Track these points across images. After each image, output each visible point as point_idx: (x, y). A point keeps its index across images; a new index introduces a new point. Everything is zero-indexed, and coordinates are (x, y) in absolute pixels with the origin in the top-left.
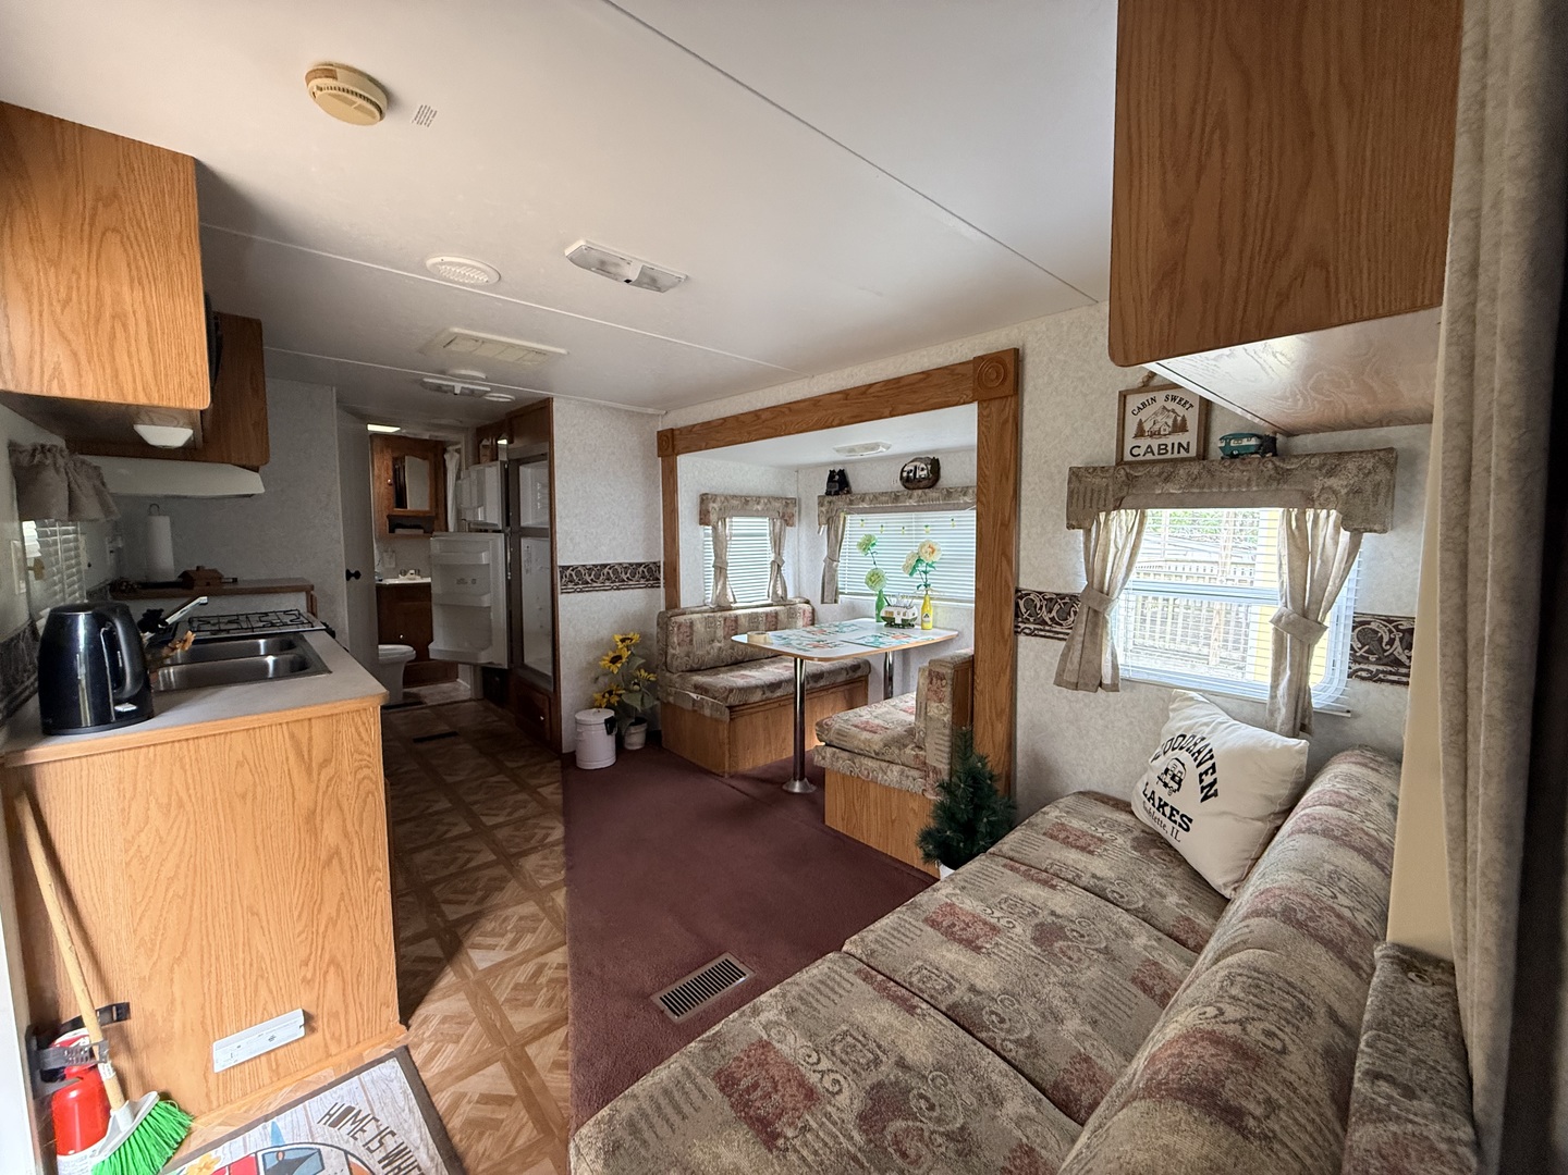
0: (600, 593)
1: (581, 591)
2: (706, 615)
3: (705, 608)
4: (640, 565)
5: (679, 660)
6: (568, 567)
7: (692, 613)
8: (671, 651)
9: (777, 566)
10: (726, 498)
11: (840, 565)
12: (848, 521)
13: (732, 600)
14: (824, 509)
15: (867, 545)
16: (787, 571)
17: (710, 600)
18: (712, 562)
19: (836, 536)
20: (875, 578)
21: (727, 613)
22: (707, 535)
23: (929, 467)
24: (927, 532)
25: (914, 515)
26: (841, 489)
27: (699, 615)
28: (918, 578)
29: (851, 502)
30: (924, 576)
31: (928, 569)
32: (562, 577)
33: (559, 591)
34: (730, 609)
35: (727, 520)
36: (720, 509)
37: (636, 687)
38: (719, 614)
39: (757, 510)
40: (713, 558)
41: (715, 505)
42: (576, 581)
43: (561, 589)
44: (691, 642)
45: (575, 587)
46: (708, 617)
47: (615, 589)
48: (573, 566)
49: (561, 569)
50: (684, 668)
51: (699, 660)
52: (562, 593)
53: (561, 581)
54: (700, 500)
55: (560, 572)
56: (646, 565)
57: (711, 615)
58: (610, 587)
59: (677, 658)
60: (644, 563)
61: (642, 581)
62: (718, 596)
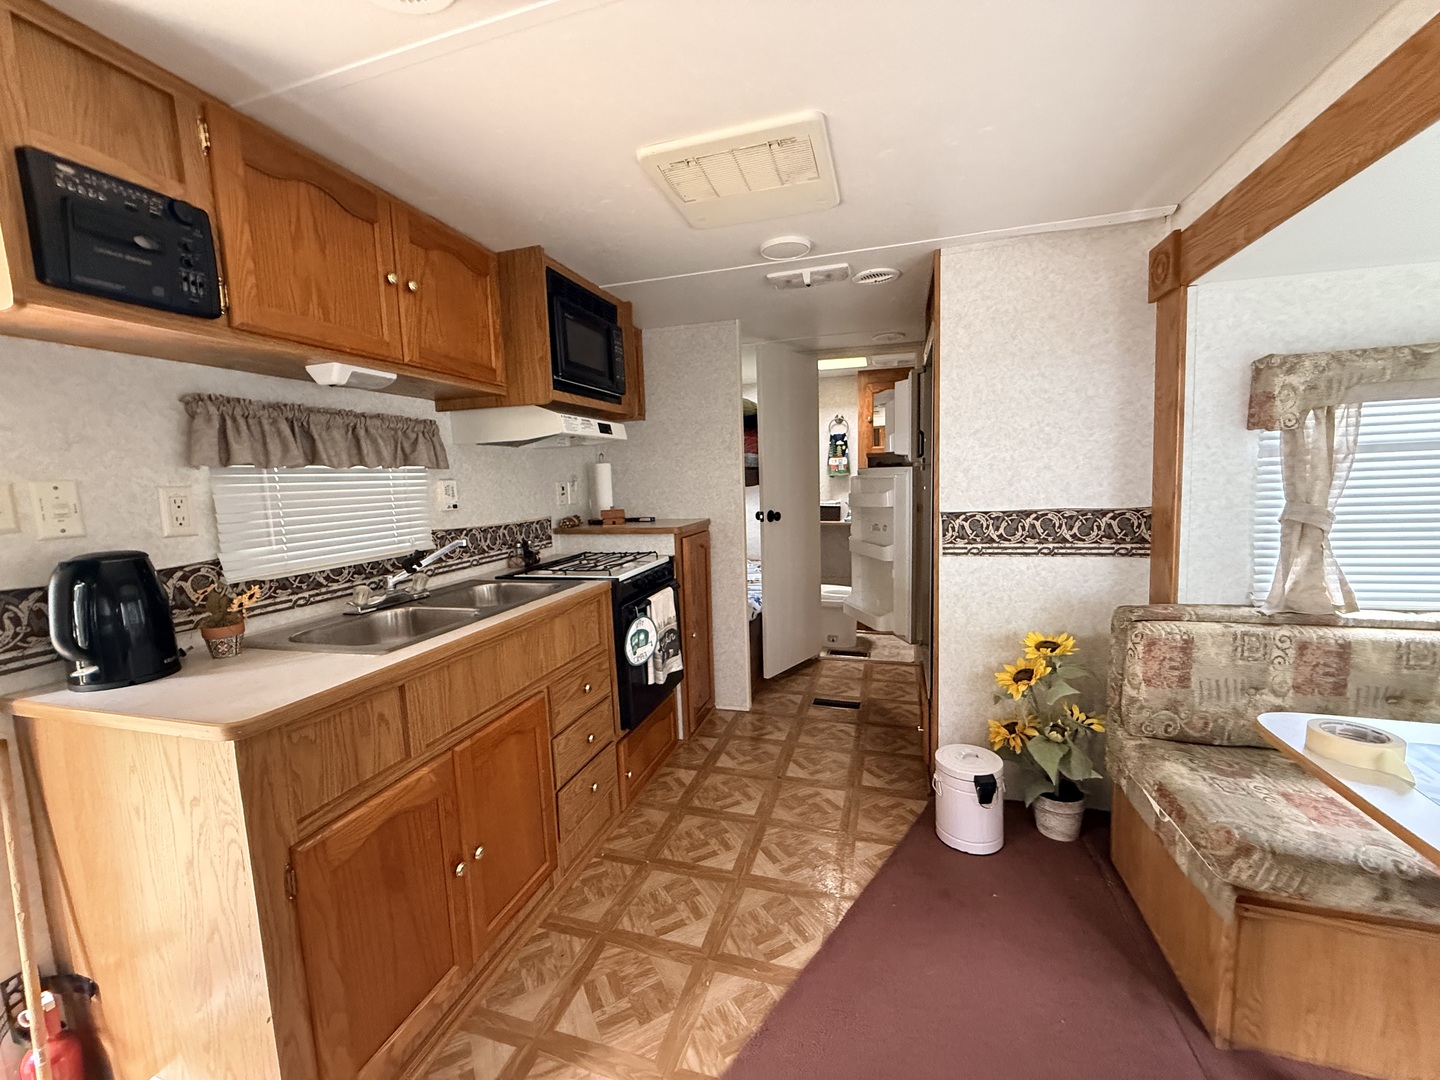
0: (1016, 559)
1: (980, 553)
2: (1240, 628)
3: (1245, 611)
4: (1104, 513)
5: (1145, 714)
6: (957, 515)
7: (1200, 619)
8: (1128, 690)
13: (1338, 599)
17: (1265, 596)
18: (1280, 511)
21: (1312, 633)
22: (1269, 451)
27: (1218, 628)
32: (945, 531)
33: (941, 551)
34: (1329, 622)
35: (1338, 413)
37: (1054, 735)
38: (1285, 631)
40: (1283, 502)
42: (972, 537)
43: (944, 548)
44: (1184, 681)
45: (969, 546)
46: (1245, 634)
47: (1045, 554)
48: (965, 513)
49: (945, 518)
50: (1160, 732)
51: (1206, 724)
52: (944, 554)
53: (944, 535)
54: (1249, 374)
55: (943, 521)
56: (1117, 515)
57: (1260, 630)
58: (1036, 551)
59: (1142, 708)
60: (1113, 511)
61: (1106, 543)
62: (1291, 590)
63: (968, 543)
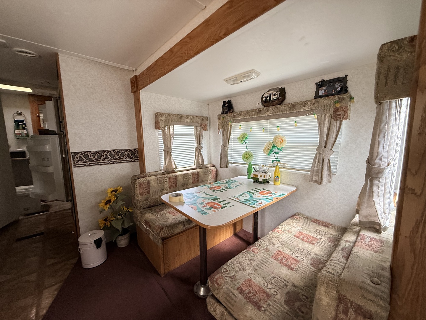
0: (102, 166)
1: (89, 166)
2: (158, 176)
4: (127, 150)
5: (141, 203)
6: (78, 153)
7: (150, 176)
8: (137, 198)
9: (199, 150)
10: (169, 115)
11: (229, 149)
12: (233, 127)
13: (174, 167)
14: (220, 121)
15: (243, 138)
16: (204, 152)
17: (162, 168)
18: (163, 148)
19: (227, 135)
20: (247, 156)
21: (171, 175)
22: (160, 135)
23: (279, 93)
24: (278, 130)
25: (269, 121)
26: (229, 110)
27: (154, 177)
28: (273, 157)
29: (234, 116)
30: (276, 155)
31: (278, 151)
34: (173, 172)
35: (171, 127)
36: (166, 121)
37: (120, 217)
38: (166, 176)
39: (187, 122)
40: (163, 146)
41: (162, 118)
42: (85, 160)
43: (74, 165)
44: (149, 192)
45: (85, 164)
46: (159, 178)
47: (111, 164)
48: (81, 152)
49: (73, 154)
50: (145, 207)
51: (154, 201)
52: (74, 167)
53: (73, 160)
54: (155, 116)
55: (72, 155)
56: (130, 151)
57: (162, 176)
58: (108, 163)
59: (140, 201)
60: (129, 150)
61: (128, 159)
62: (167, 166)
63: (84, 162)
